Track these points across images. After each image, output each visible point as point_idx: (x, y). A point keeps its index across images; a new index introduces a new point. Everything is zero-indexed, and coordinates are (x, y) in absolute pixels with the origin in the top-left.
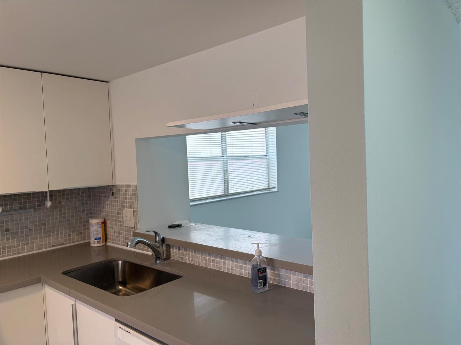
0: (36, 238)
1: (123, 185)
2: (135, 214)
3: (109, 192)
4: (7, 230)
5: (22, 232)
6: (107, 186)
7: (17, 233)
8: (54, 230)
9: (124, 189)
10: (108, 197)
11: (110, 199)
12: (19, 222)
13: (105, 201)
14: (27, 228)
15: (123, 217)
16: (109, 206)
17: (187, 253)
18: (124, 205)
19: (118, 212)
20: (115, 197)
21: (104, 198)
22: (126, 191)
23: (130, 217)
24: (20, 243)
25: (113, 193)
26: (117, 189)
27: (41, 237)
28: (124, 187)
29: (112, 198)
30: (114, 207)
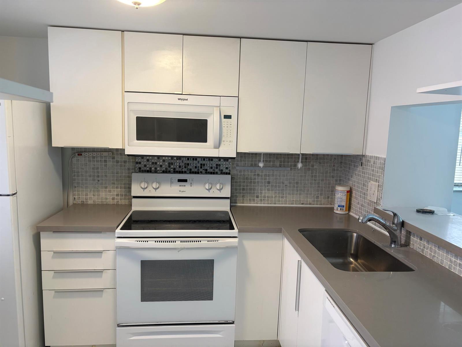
0: (289, 194)
1: (372, 156)
2: (379, 188)
3: (358, 162)
4: (269, 183)
5: (279, 187)
6: (357, 155)
7: (276, 186)
8: (305, 189)
9: (372, 161)
10: (357, 167)
11: (358, 169)
12: (278, 177)
13: (354, 171)
14: (284, 184)
15: (367, 190)
16: (357, 176)
17: (430, 246)
18: (370, 178)
19: (364, 184)
20: (363, 167)
21: (353, 167)
22: (374, 163)
23: (374, 191)
24: (277, 195)
25: (362, 163)
26: (366, 160)
27: (293, 194)
28: (373, 158)
29: (360, 168)
30: (361, 178)
